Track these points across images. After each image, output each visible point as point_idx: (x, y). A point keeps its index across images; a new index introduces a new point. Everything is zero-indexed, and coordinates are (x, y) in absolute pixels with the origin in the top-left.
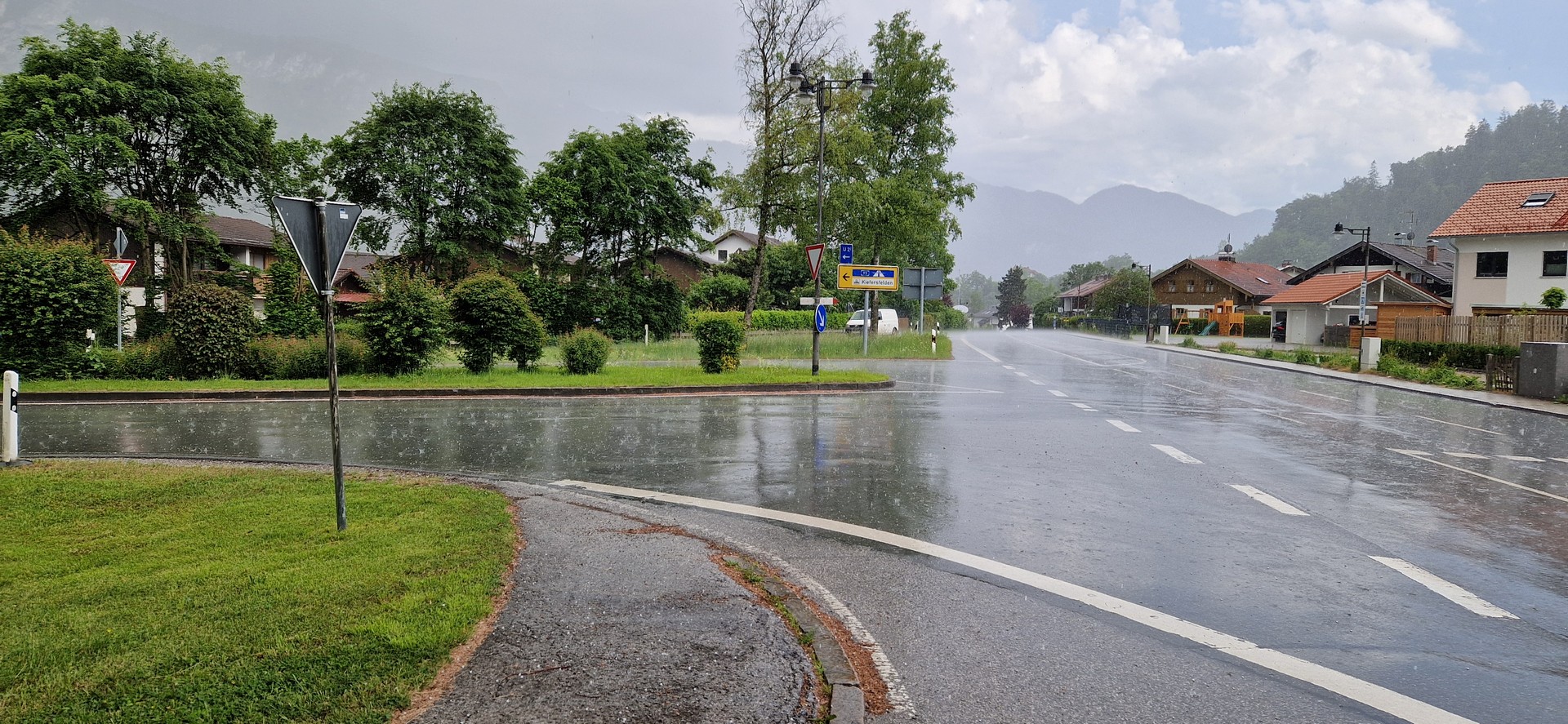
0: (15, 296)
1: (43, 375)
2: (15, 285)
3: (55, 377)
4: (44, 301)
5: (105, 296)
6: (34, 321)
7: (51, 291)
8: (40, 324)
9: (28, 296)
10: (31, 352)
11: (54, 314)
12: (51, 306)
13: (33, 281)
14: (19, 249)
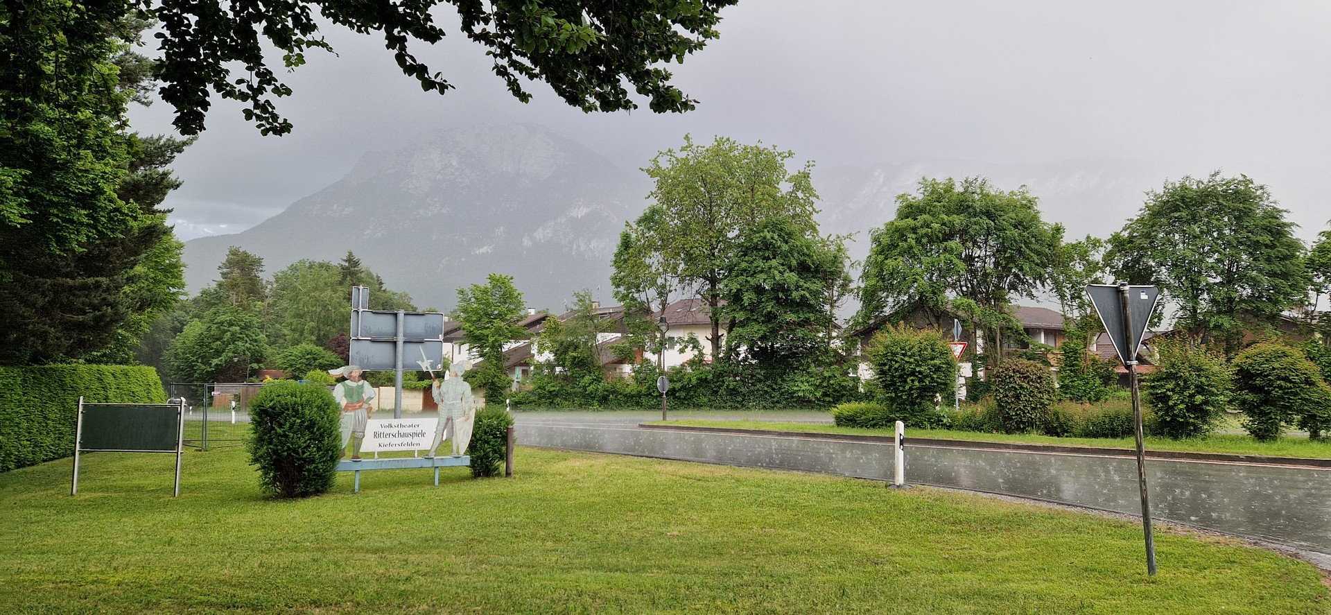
0: (896, 370)
1: (912, 425)
2: (896, 362)
3: (920, 427)
4: (913, 373)
5: (950, 367)
6: (907, 387)
7: (917, 366)
8: (911, 389)
9: (903, 369)
10: (905, 409)
11: (919, 382)
12: (917, 376)
13: (907, 359)
14: (898, 338)
